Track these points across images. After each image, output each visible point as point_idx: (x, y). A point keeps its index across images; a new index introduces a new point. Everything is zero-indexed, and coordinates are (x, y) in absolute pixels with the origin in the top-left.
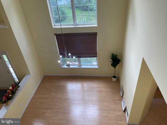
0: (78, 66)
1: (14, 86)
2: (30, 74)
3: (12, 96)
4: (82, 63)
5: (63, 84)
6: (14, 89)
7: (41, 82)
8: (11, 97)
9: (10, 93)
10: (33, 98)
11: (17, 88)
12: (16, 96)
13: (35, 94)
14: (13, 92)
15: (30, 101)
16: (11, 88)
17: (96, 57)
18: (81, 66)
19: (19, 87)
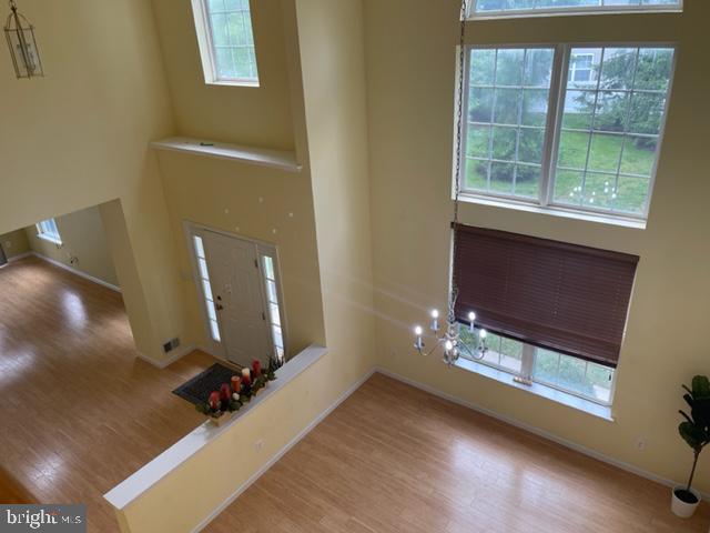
0: (514, 380)
1: (259, 371)
2: (325, 347)
3: (239, 401)
4: (539, 374)
5: (431, 433)
6: (255, 380)
7: (358, 393)
8: (234, 400)
9: (238, 390)
10: (308, 439)
11: (266, 380)
12: (253, 406)
13: (320, 427)
14: (249, 390)
15: (295, 446)
16: (246, 372)
17: (614, 366)
18: (530, 385)
19: (272, 378)
